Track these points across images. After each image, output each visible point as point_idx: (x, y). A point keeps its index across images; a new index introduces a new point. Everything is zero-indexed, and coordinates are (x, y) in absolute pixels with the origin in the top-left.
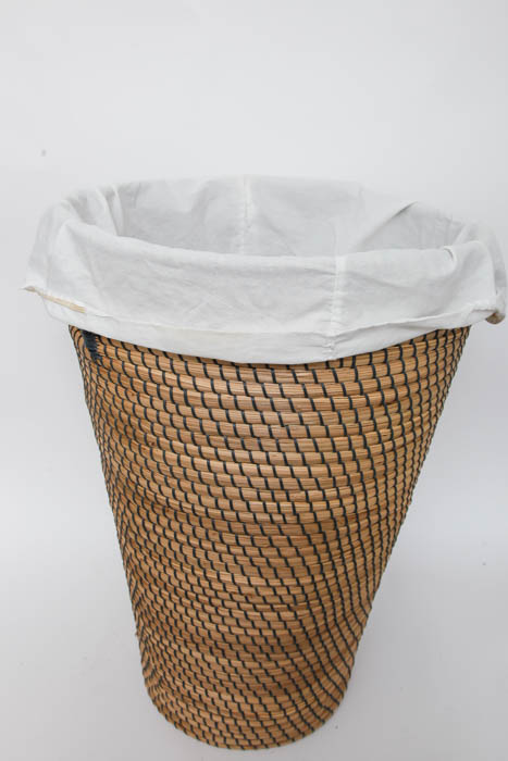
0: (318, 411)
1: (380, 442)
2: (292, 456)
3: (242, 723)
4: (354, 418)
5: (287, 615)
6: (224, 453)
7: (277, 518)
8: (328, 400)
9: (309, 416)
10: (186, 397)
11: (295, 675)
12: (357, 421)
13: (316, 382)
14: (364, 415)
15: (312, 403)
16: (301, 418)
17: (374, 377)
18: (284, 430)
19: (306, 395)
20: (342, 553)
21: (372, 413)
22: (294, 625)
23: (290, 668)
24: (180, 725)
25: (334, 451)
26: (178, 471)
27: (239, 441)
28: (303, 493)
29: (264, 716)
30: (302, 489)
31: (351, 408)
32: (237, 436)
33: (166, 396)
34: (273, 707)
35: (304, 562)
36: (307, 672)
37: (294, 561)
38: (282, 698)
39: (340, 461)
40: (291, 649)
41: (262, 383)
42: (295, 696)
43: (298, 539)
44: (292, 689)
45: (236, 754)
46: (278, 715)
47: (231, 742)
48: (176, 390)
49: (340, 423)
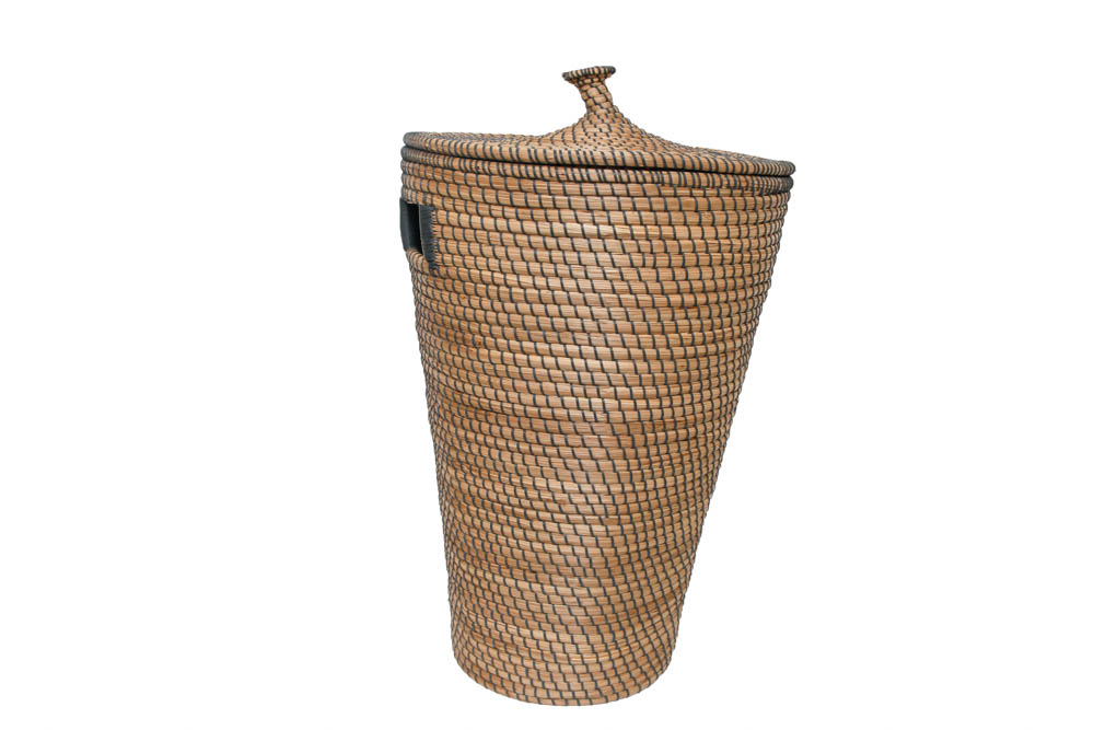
0: (625, 308)
1: (682, 345)
2: (602, 350)
3: (554, 667)
4: (656, 316)
5: (598, 529)
6: (542, 346)
7: (589, 415)
8: (633, 297)
9: (617, 311)
10: (511, 294)
11: (607, 609)
12: (659, 320)
13: (623, 279)
14: (666, 314)
15: (619, 299)
16: (609, 313)
17: (674, 280)
18: (594, 324)
19: (614, 291)
20: (651, 463)
21: (673, 313)
22: (605, 541)
23: (602, 600)
25: (639, 347)
26: (501, 368)
27: (555, 334)
28: (612, 389)
29: (575, 658)
30: (611, 385)
31: (654, 307)
32: (554, 330)
33: (493, 294)
34: (584, 647)
35: (614, 466)
36: (619, 608)
37: (605, 464)
38: (595, 638)
39: (645, 359)
40: (603, 572)
41: (576, 279)
42: (608, 637)
43: (608, 440)
44: (604, 628)
45: (547, 709)
46: (590, 659)
47: (542, 693)
48: (503, 289)
49: (644, 320)
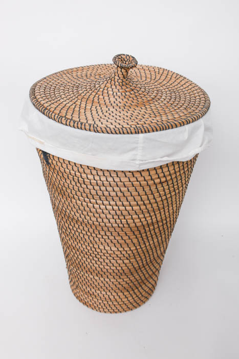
0: (135, 187)
1: (160, 197)
2: (126, 203)
3: (110, 303)
4: (149, 189)
5: (126, 261)
6: (99, 202)
7: (121, 225)
8: (138, 183)
9: (132, 189)
10: (84, 181)
11: (131, 284)
12: (150, 189)
13: (134, 177)
14: (153, 188)
15: (132, 184)
16: (128, 189)
17: (157, 174)
18: (122, 194)
19: (130, 181)
21: (156, 186)
22: (129, 265)
23: (129, 282)
24: (85, 304)
25: (142, 201)
26: (82, 208)
29: (119, 300)
30: (130, 215)
31: (148, 185)
32: (104, 196)
33: (76, 180)
34: (122, 296)
35: (132, 241)
36: (136, 283)
37: (128, 241)
38: (126, 293)
39: (144, 204)
40: (129, 274)
41: (113, 177)
42: (131, 292)
43: (129, 233)
44: (130, 290)
45: (108, 315)
46: (125, 300)
47: (106, 310)
48: (80, 179)
49: (144, 190)
